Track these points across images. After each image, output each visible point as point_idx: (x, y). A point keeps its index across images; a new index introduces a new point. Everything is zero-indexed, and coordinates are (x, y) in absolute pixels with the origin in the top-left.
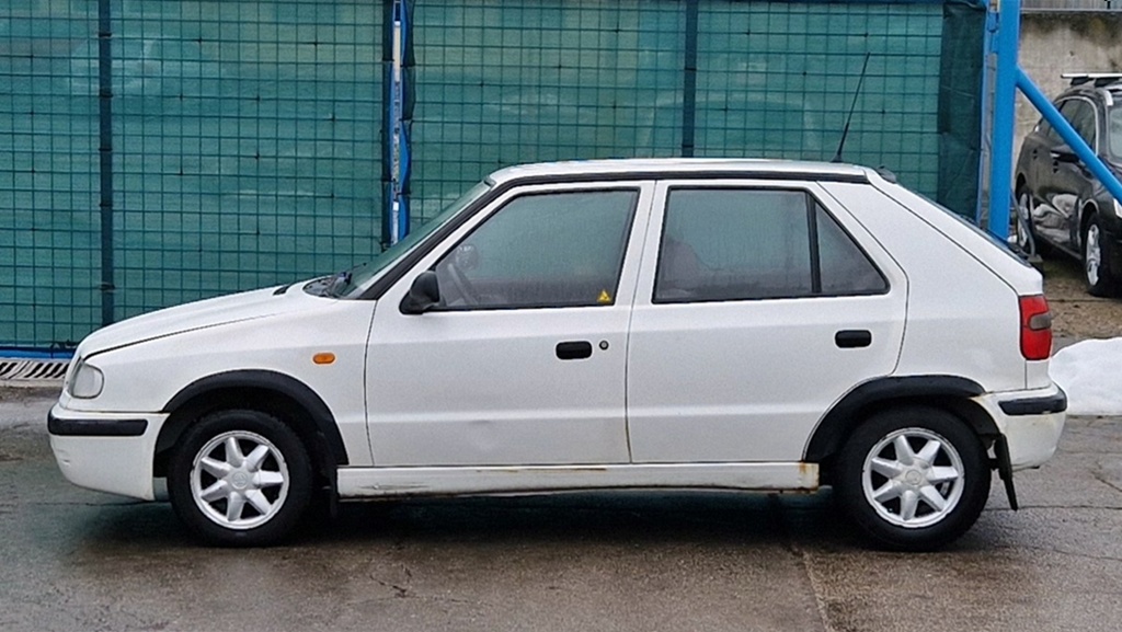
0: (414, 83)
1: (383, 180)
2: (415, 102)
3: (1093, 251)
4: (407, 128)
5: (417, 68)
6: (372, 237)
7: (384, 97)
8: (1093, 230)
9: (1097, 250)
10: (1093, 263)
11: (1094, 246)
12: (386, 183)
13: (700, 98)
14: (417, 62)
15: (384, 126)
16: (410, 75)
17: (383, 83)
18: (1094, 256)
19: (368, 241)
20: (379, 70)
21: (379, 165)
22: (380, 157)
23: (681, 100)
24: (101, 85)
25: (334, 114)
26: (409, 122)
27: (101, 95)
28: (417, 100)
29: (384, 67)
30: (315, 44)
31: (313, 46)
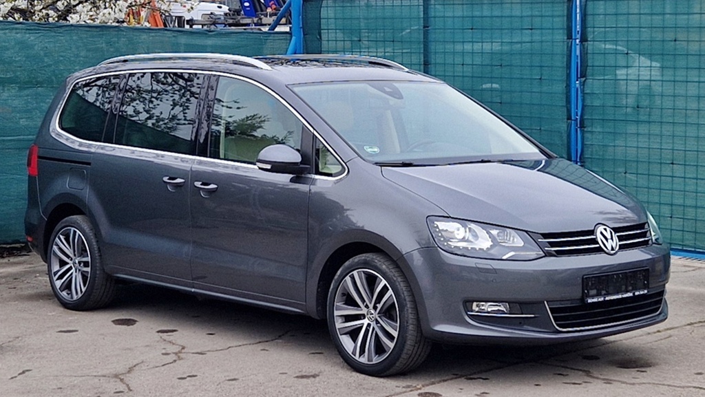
0: (587, 53)
1: (568, 119)
2: (587, 66)
5: (589, 43)
7: (567, 65)
12: (569, 121)
14: (589, 39)
15: (567, 84)
16: (584, 48)
17: (567, 54)
20: (565, 45)
21: (565, 109)
22: (564, 104)
24: (424, 58)
25: (542, 74)
26: (584, 79)
27: (424, 64)
28: (589, 65)
29: (568, 43)
30: (531, 29)
31: (530, 31)
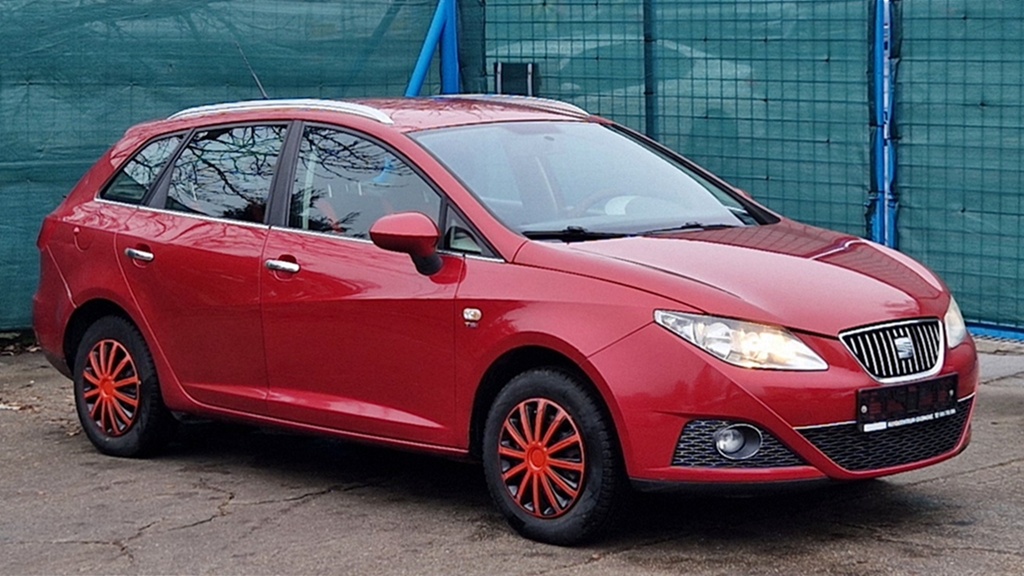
0: (901, 19)
1: (871, 124)
2: (902, 39)
4: (894, 67)
6: (863, 187)
7: (869, 37)
12: (873, 128)
15: (869, 67)
19: (859, 190)
21: (867, 108)
22: (866, 100)
24: (645, 30)
25: (829, 53)
26: (897, 60)
28: (905, 37)
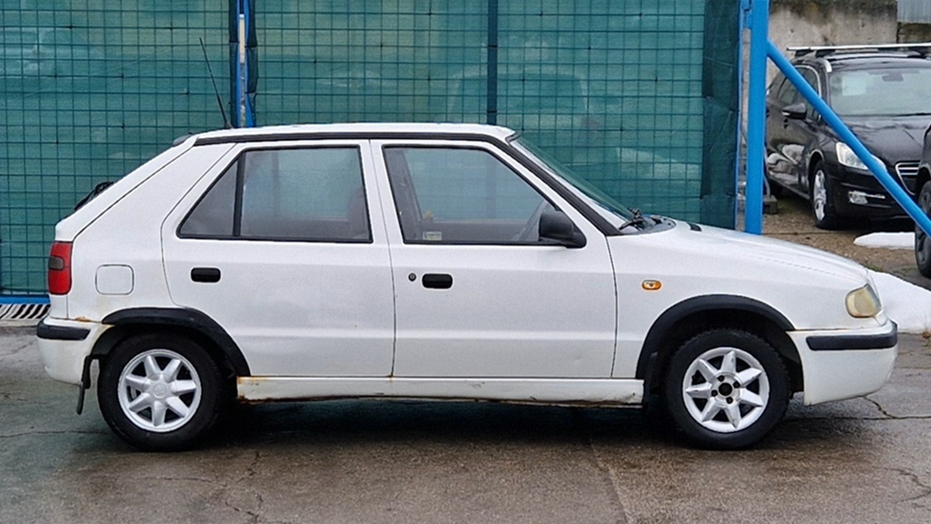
0: (257, 61)
2: (258, 77)
3: (820, 192)
4: (252, 100)
5: (259, 48)
7: (231, 75)
8: (820, 175)
9: (823, 191)
10: (820, 202)
11: (821, 188)
13: (501, 71)
14: (259, 44)
15: (231, 98)
17: (230, 61)
18: (820, 197)
20: (227, 50)
23: (485, 73)
25: (188, 89)
26: (252, 95)
28: (260, 75)
29: (231, 48)
30: (171, 29)
31: (169, 30)
